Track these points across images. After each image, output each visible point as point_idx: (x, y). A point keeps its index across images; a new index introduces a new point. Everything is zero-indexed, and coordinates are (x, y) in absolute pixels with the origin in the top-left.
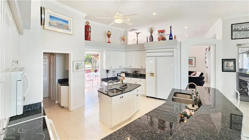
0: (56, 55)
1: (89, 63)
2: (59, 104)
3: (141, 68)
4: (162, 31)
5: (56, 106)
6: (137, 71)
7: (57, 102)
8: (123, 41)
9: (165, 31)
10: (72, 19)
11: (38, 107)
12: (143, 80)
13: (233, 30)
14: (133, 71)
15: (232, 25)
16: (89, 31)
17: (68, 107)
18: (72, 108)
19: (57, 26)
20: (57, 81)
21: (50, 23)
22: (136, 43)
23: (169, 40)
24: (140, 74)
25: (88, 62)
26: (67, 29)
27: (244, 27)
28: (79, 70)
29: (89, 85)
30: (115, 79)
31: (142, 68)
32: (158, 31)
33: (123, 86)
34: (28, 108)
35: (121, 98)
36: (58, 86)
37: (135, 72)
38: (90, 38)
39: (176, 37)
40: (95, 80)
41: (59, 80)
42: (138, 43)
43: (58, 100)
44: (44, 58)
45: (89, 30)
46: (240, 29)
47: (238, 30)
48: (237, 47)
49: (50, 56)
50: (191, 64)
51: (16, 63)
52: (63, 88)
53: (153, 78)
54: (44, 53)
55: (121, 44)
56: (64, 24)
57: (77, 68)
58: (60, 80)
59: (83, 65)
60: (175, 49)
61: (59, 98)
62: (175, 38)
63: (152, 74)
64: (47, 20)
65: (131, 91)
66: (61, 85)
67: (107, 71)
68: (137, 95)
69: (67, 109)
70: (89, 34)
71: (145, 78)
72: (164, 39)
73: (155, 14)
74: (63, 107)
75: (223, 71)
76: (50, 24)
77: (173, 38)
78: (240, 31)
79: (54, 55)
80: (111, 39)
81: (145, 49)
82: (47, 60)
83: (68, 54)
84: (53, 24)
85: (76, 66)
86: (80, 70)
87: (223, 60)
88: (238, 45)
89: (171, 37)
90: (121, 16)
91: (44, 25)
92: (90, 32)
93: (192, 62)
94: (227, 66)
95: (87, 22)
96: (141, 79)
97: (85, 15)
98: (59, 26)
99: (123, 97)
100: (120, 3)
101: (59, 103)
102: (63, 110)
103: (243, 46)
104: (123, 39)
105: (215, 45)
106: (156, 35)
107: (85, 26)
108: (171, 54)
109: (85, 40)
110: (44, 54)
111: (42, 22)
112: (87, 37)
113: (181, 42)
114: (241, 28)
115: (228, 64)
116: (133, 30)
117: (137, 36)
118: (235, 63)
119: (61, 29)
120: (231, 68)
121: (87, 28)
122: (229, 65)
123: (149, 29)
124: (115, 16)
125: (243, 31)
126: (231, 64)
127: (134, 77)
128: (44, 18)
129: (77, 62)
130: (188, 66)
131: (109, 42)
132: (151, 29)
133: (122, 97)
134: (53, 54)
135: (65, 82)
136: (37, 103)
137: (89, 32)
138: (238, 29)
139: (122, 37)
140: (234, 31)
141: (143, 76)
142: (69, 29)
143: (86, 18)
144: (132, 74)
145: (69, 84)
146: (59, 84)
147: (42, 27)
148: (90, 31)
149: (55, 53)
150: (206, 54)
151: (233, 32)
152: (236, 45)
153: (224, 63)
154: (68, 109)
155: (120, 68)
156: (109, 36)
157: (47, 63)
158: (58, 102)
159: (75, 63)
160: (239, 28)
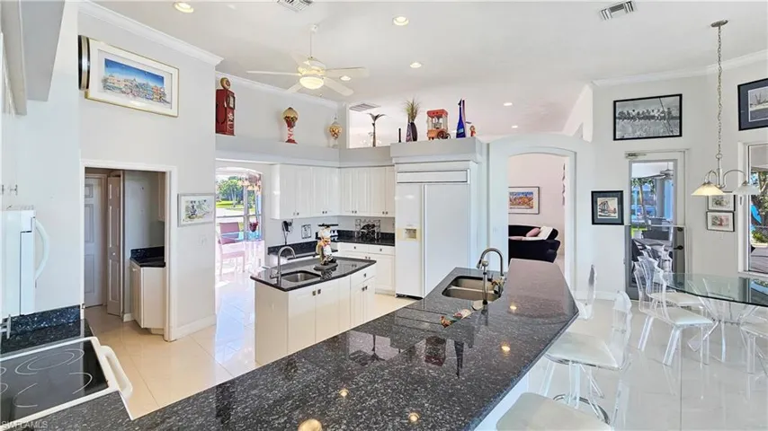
0: (126, 177)
1: (239, 203)
2: (135, 324)
3: (383, 216)
4: (437, 115)
5: (126, 328)
6: (374, 226)
7: (127, 318)
8: (332, 139)
9: (447, 114)
10: (174, 72)
11: (69, 318)
12: (386, 249)
13: (617, 115)
14: (362, 225)
15: (615, 102)
16: (231, 108)
17: (163, 329)
18: (175, 332)
19: (129, 91)
20: (128, 255)
21: (105, 81)
22: (371, 145)
23: (457, 137)
24: (382, 233)
25: (234, 202)
26: (161, 98)
27: (641, 108)
28: (196, 221)
29: (232, 270)
30: (308, 247)
31: (387, 216)
32: (429, 113)
33: (325, 264)
34: (40, 322)
35: (314, 293)
36: (131, 271)
37: (368, 226)
38: (232, 126)
39: (476, 131)
40: (250, 255)
41: (134, 252)
42: (377, 145)
43: (130, 312)
44: (86, 186)
45: (228, 104)
46: (634, 114)
47: (629, 117)
48: (628, 160)
49: (107, 180)
50: (529, 205)
51: (14, 192)
52: (148, 274)
53: (413, 243)
54: (89, 170)
55: (329, 147)
56: (150, 85)
57: (192, 215)
58: (137, 250)
59: (208, 206)
60: (471, 162)
61: (134, 304)
62: (472, 133)
63: (412, 233)
64: (97, 72)
65: (344, 275)
66: (141, 266)
67: (286, 225)
68: (363, 289)
69: (159, 334)
70: (230, 115)
71: (394, 242)
72: (442, 135)
73: (416, 65)
74: (147, 331)
75: (593, 223)
76: (107, 86)
77: (468, 133)
78: (633, 118)
79: (120, 176)
80: (297, 131)
81: (394, 162)
82: (97, 192)
83: (163, 173)
84: (116, 85)
85: (187, 207)
86: (201, 220)
87: (595, 195)
88: (630, 155)
89: (462, 131)
90: (317, 68)
91: (87, 87)
92: (233, 109)
93: (530, 199)
94: (603, 211)
95: (222, 80)
96: (381, 247)
97: (218, 60)
98: (137, 91)
99: (319, 291)
100: (314, 32)
101: (135, 320)
102: (146, 338)
103: (640, 158)
104: (334, 133)
105: (576, 153)
106: (423, 124)
107: (218, 91)
108: (460, 176)
109: (217, 132)
110: (86, 172)
111: (83, 80)
112: (223, 123)
113: (488, 145)
114: (636, 112)
115: (604, 204)
116: (364, 106)
117: (374, 124)
118: (621, 202)
119: (142, 99)
120: (613, 215)
121: (224, 98)
122: (608, 207)
123: (406, 106)
124: (300, 69)
125: (640, 119)
126: (613, 203)
127: (364, 242)
128: (89, 67)
129: (193, 199)
130: (508, 210)
131: (290, 141)
132: (412, 105)
133: (317, 293)
134: (117, 173)
135: (153, 255)
136: (67, 308)
137: (228, 110)
138: (629, 113)
139: (330, 125)
140: (620, 118)
141: (388, 239)
142: (168, 99)
143: (218, 68)
144: (358, 233)
145: (167, 260)
146: (134, 263)
147: (83, 92)
148: (232, 106)
149: (123, 170)
150: (564, 178)
151: (617, 121)
152: (623, 155)
153: (596, 202)
154: (163, 335)
155: (325, 215)
156: (290, 122)
157: (96, 200)
158: (132, 316)
159: (183, 199)
160: (631, 111)
